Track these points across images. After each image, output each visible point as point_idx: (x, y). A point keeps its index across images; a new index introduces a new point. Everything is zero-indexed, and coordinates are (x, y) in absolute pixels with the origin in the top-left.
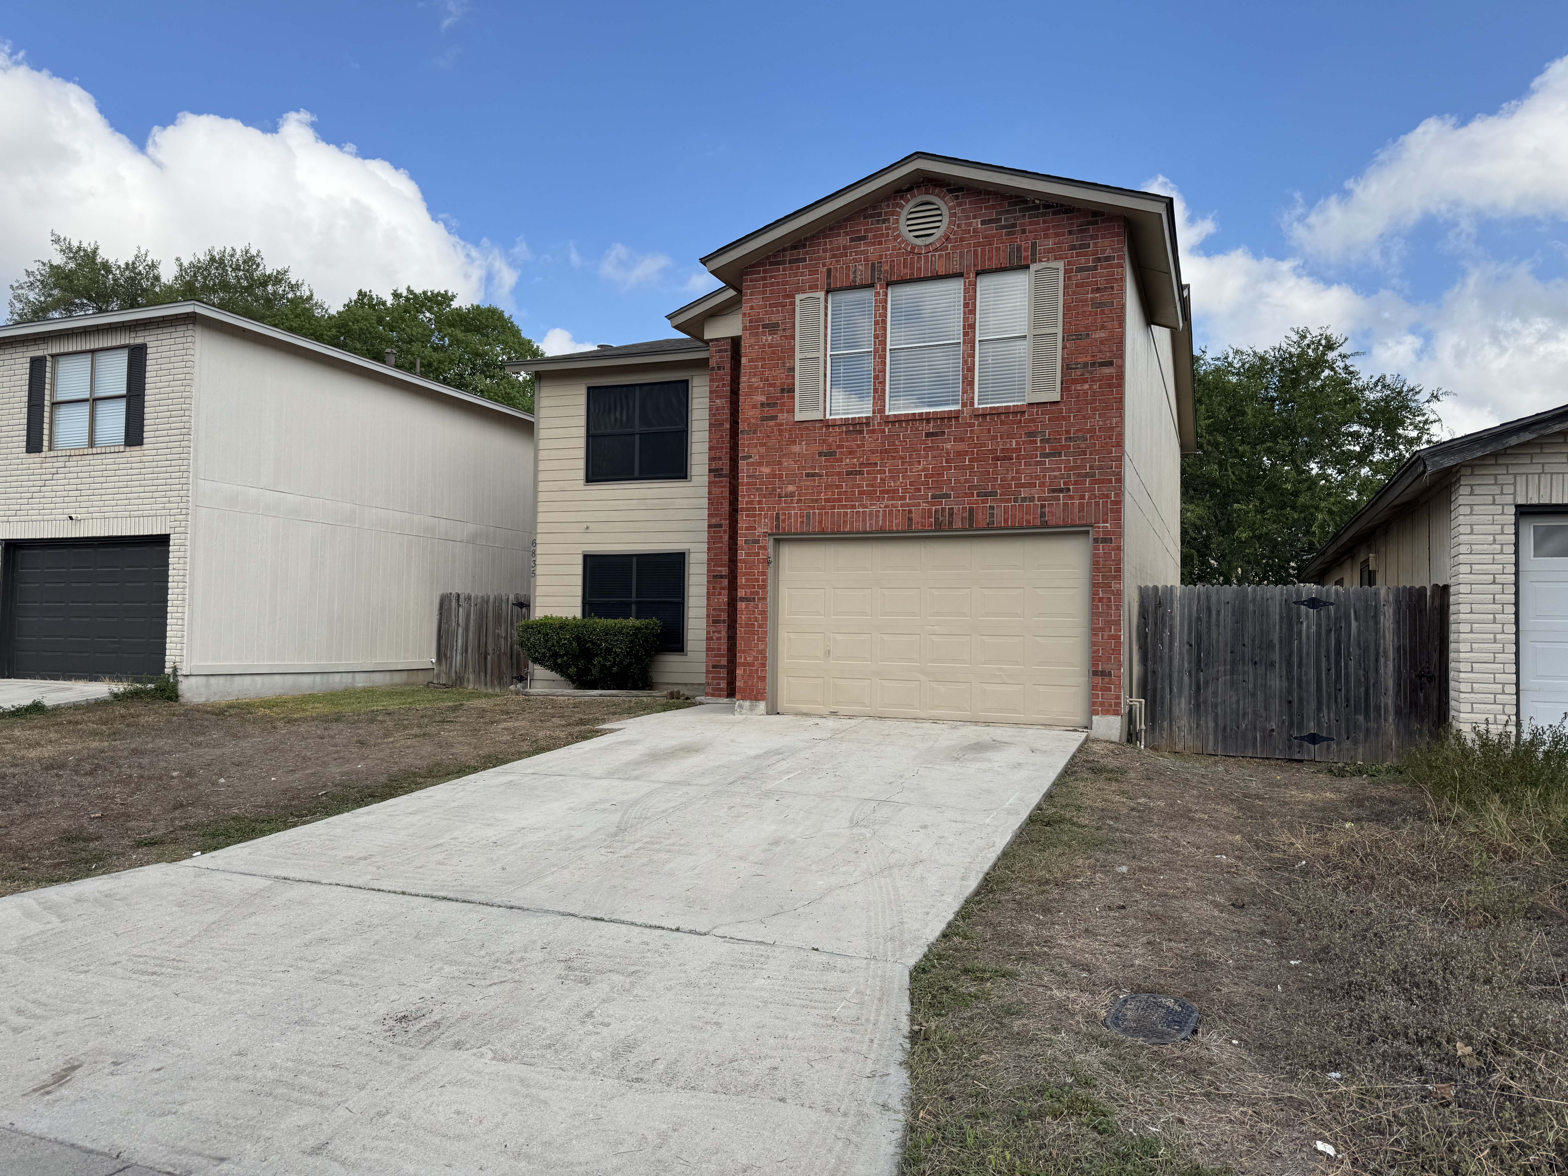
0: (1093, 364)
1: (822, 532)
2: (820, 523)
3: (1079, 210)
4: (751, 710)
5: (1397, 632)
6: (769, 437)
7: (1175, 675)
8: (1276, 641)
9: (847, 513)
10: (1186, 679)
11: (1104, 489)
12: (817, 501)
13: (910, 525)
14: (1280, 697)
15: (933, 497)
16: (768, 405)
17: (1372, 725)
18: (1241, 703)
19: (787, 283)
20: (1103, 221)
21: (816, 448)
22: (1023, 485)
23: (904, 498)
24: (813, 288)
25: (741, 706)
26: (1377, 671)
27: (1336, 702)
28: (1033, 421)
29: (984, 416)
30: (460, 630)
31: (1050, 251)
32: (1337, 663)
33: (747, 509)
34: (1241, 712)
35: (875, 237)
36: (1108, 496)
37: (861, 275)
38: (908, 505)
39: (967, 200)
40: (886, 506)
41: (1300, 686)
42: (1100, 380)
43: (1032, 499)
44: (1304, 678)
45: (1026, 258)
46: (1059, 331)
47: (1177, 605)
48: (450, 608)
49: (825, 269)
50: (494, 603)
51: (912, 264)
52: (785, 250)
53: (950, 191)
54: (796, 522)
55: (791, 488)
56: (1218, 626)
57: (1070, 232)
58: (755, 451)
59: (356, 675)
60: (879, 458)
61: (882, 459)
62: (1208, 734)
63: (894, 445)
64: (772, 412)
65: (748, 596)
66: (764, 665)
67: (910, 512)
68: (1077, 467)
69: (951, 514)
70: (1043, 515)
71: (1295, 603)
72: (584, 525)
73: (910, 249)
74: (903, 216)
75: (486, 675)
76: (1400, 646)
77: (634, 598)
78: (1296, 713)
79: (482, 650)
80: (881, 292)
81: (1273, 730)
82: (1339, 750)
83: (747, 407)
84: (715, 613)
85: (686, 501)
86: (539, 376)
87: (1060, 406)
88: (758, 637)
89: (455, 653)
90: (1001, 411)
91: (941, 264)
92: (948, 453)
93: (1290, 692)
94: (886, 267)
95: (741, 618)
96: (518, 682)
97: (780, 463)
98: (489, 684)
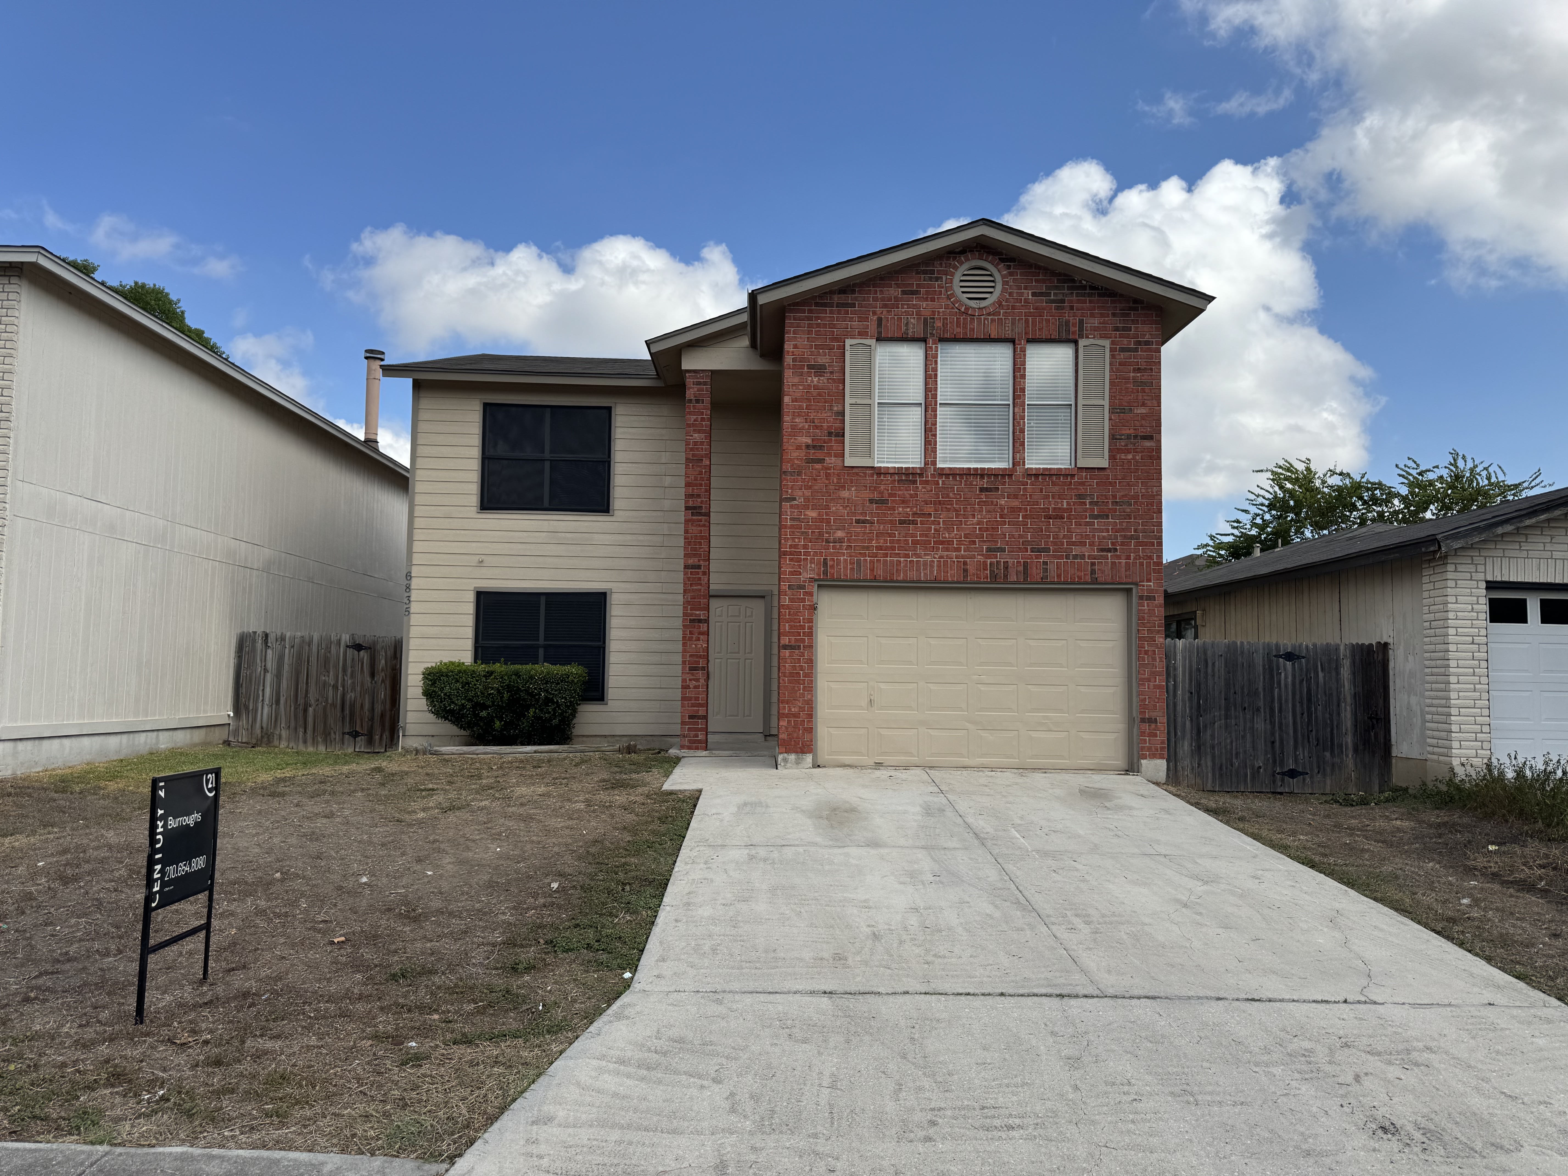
0: (1136, 437)
1: (875, 579)
2: (872, 570)
3: (1121, 295)
4: (797, 763)
5: (1354, 683)
6: (815, 480)
7: (1179, 720)
8: (1261, 690)
9: (900, 562)
10: (1188, 723)
11: (1147, 551)
12: (868, 548)
13: (965, 576)
14: (1265, 738)
15: (988, 550)
16: (814, 447)
17: (1337, 760)
18: (1234, 744)
19: (834, 326)
20: (1143, 309)
21: (867, 495)
22: (1074, 543)
23: (959, 550)
24: (863, 334)
25: (785, 760)
26: (1339, 714)
27: (1309, 741)
28: (1083, 484)
29: (1037, 476)
30: (269, 677)
31: (1095, 329)
32: (1309, 708)
33: (791, 553)
34: (1234, 752)
35: (927, 293)
36: (1151, 558)
37: (913, 328)
38: (963, 557)
39: (1019, 271)
40: (941, 557)
41: (1280, 728)
42: (1142, 452)
43: (1083, 557)
44: (1284, 721)
45: (1074, 333)
46: (1106, 403)
47: (1179, 657)
48: (254, 650)
49: (875, 318)
50: (319, 644)
51: (965, 324)
52: (832, 292)
53: (1002, 260)
54: (845, 568)
55: (840, 534)
56: (1213, 676)
57: (1114, 315)
58: (800, 493)
59: (161, 733)
60: (933, 509)
61: (936, 510)
62: (1207, 773)
63: (948, 496)
64: (819, 455)
65: (793, 643)
66: (810, 716)
67: (965, 563)
68: (1123, 530)
69: (1006, 568)
70: (1093, 572)
71: (1275, 656)
72: (477, 558)
73: (963, 310)
74: (958, 276)
75: (305, 731)
76: (1355, 694)
77: (541, 642)
78: (1278, 752)
79: (301, 701)
80: (931, 348)
81: (1260, 767)
82: (1312, 783)
83: (791, 448)
84: (692, 659)
85: (608, 537)
86: (418, 386)
87: (1108, 472)
88: (804, 687)
89: (260, 705)
90: (1052, 473)
91: (993, 328)
92: (1002, 509)
93: (1273, 734)
94: (939, 324)
95: (785, 666)
96: (352, 739)
97: (827, 507)
98: (310, 741)
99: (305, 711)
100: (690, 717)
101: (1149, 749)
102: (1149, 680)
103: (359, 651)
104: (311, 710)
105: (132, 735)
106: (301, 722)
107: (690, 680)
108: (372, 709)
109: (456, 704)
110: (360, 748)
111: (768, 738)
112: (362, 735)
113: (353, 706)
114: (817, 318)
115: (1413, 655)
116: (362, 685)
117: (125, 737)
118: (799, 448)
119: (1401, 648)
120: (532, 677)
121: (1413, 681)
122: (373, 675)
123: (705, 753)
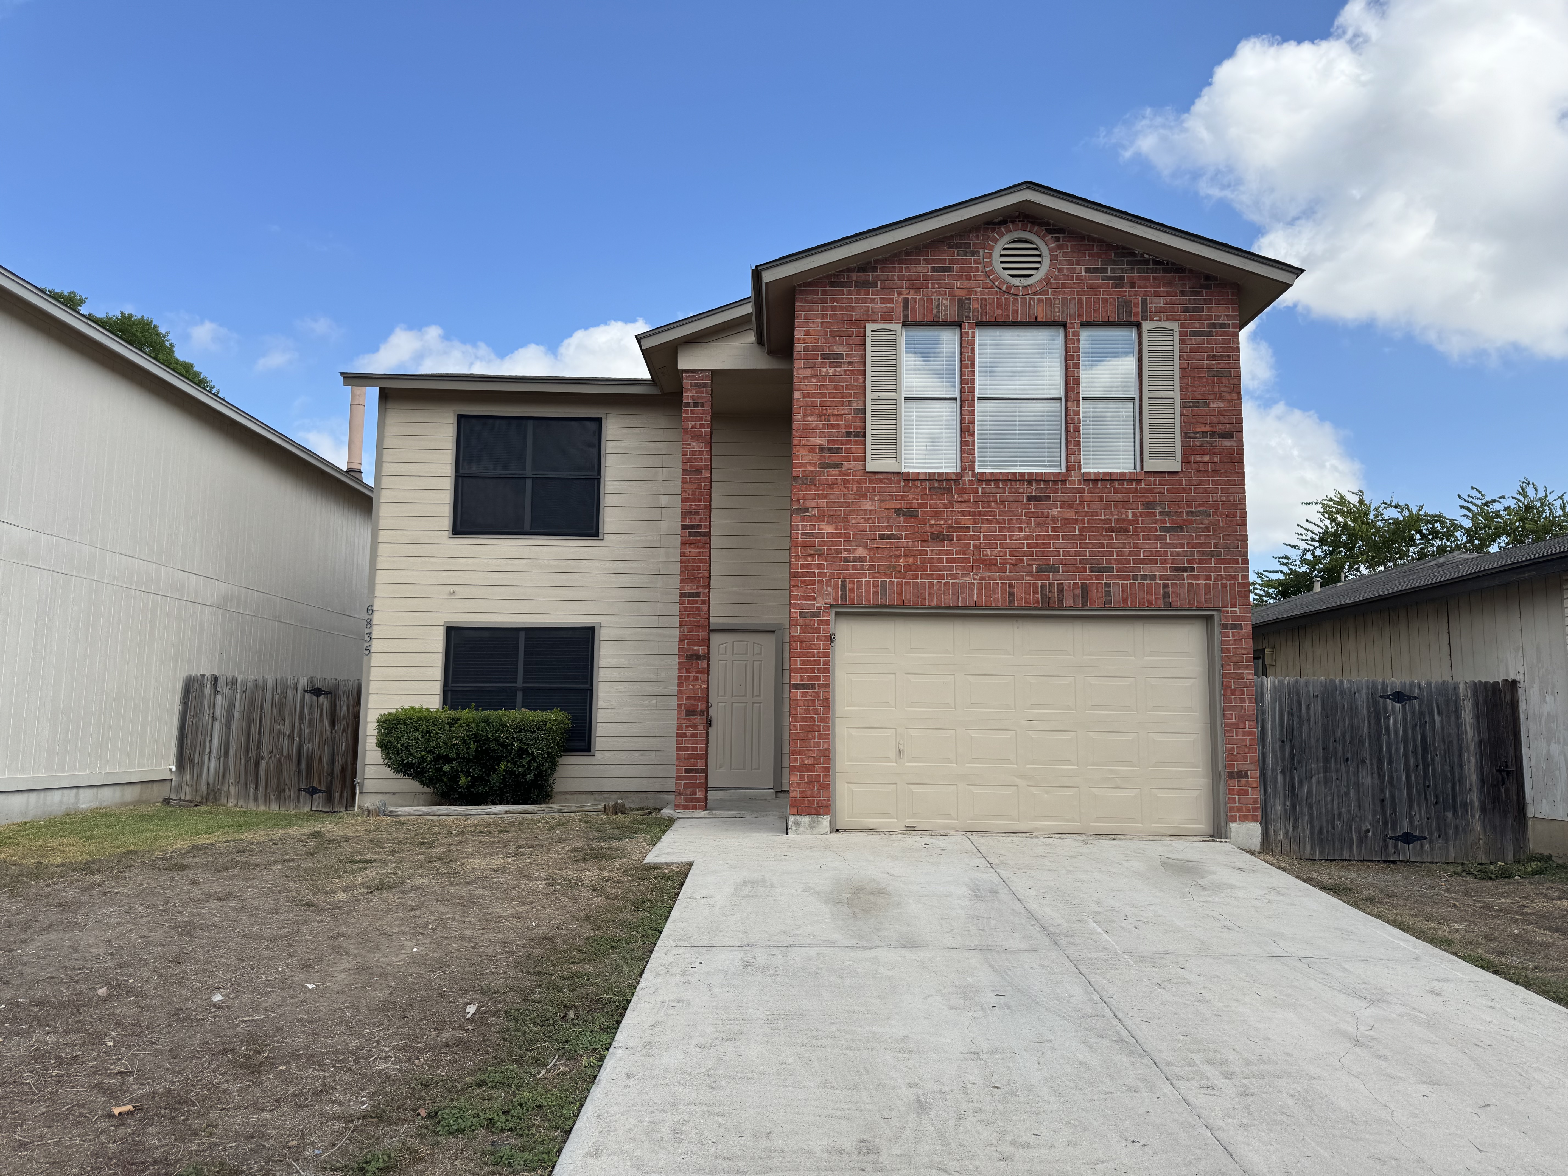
0: (1213, 435)
1: (903, 605)
2: (900, 594)
3: (1191, 271)
4: (812, 828)
5: (1478, 727)
6: (832, 488)
7: (1269, 774)
8: (1365, 737)
9: (933, 584)
10: (1280, 778)
11: (1231, 570)
12: (894, 568)
13: (1012, 601)
14: (1373, 796)
15: (1039, 569)
16: (830, 449)
17: (1460, 821)
18: (1336, 803)
19: (853, 309)
20: (1216, 286)
21: (893, 505)
22: (1142, 562)
23: (1003, 569)
24: (887, 318)
26: (1461, 766)
27: (1426, 799)
28: (1151, 491)
29: (1095, 481)
30: (217, 725)
31: (1161, 310)
32: (1424, 759)
33: (803, 575)
34: (1336, 812)
35: (962, 270)
36: (1235, 578)
37: (946, 310)
38: (1008, 578)
39: (1069, 244)
40: (982, 578)
41: (1391, 783)
42: (1220, 453)
43: (1153, 577)
44: (1395, 775)
45: (1136, 314)
46: (1177, 395)
47: (1267, 698)
48: (201, 696)
49: (901, 299)
50: (274, 689)
51: (1007, 305)
52: (850, 270)
53: (1050, 232)
54: (868, 592)
55: (861, 551)
56: (1308, 720)
57: (1183, 293)
58: (813, 504)
59: (81, 791)
60: (971, 522)
61: (975, 523)
62: (1304, 837)
63: (989, 507)
64: (836, 459)
65: (805, 682)
66: (827, 769)
67: (1011, 586)
68: (1201, 545)
69: (1061, 591)
70: (1166, 595)
71: (1381, 697)
72: (449, 588)
73: (1004, 288)
74: (998, 250)
75: (257, 788)
76: (1480, 742)
77: (520, 683)
78: (1389, 812)
79: (252, 753)
80: (967, 333)
81: (1368, 831)
82: (1432, 849)
83: (802, 451)
84: (689, 703)
85: (596, 564)
86: (385, 396)
87: (1181, 477)
88: (820, 734)
89: (207, 757)
90: (1114, 477)
91: (1040, 309)
92: (1054, 521)
93: (1382, 790)
94: (976, 305)
95: (796, 709)
96: (308, 796)
97: (846, 520)
98: (261, 799)
99: (257, 764)
100: (687, 771)
101: (1240, 809)
102: (1237, 725)
103: (318, 696)
104: (263, 763)
105: (42, 794)
106: (252, 777)
107: (687, 727)
108: (332, 762)
109: (415, 757)
110: (318, 806)
111: (780, 795)
112: (320, 792)
113: (310, 758)
114: (833, 300)
115: (1552, 694)
116: (321, 735)
117: (33, 796)
118: (811, 450)
119: (1536, 687)
120: (503, 725)
121: (1553, 725)
122: (333, 724)
123: (703, 813)
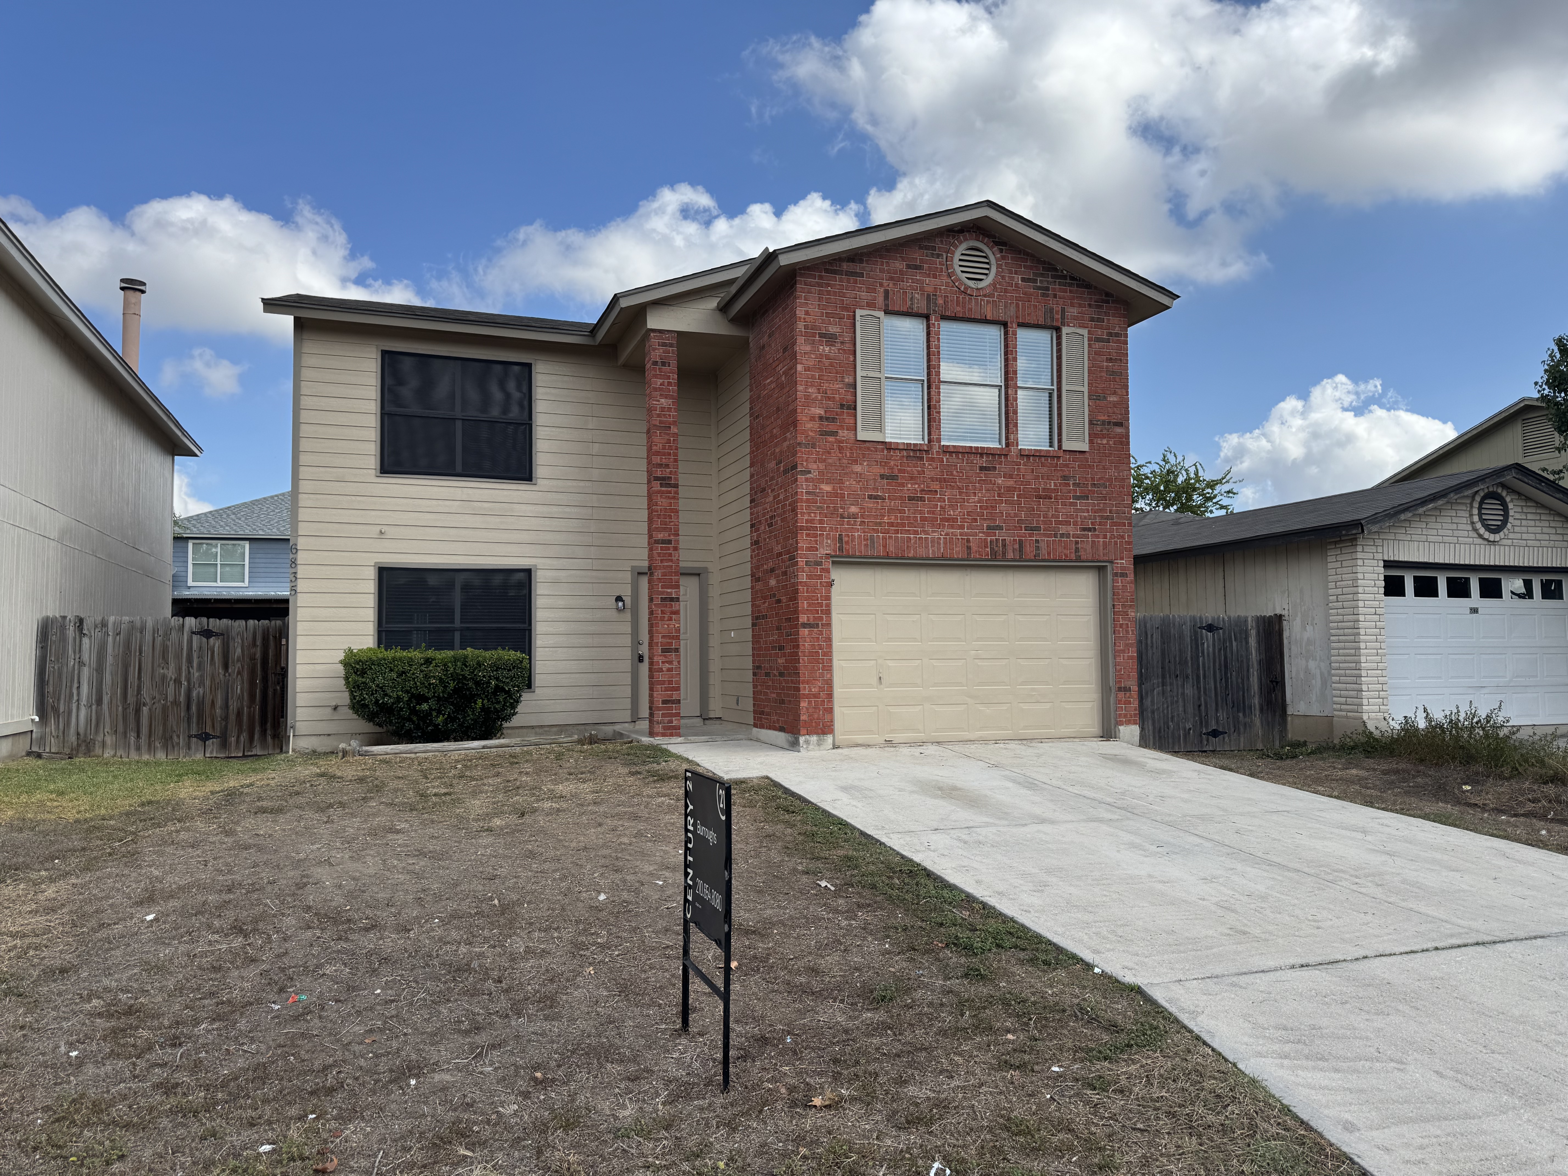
0: (1109, 423)
1: (888, 556)
2: (885, 546)
3: (1096, 288)
4: (819, 744)
5: (1259, 649)
6: (829, 453)
8: (1189, 658)
9: (910, 538)
11: (1121, 531)
12: (880, 524)
13: (969, 554)
14: (1193, 703)
15: (989, 528)
16: (827, 419)
17: (1247, 720)
18: (1170, 709)
19: (845, 295)
20: (1113, 302)
21: (878, 470)
22: (1061, 523)
23: (962, 527)
24: (871, 305)
25: (807, 742)
26: (1248, 678)
27: (1226, 704)
28: (1067, 466)
29: (1028, 456)
30: (86, 671)
31: (1075, 318)
32: (1226, 674)
33: (808, 529)
34: (1170, 716)
35: (930, 269)
36: (1123, 537)
37: (917, 304)
38: (966, 534)
39: (1010, 256)
40: (947, 534)
41: (1205, 693)
42: (1114, 438)
43: (1068, 536)
44: (1207, 687)
45: (1057, 320)
46: (1086, 389)
48: (63, 638)
49: (882, 290)
50: (155, 631)
51: (964, 303)
52: (841, 260)
53: (997, 243)
54: (860, 544)
55: (853, 509)
56: (1152, 647)
57: (1090, 306)
58: (815, 466)
60: (938, 486)
61: (941, 488)
63: (952, 475)
64: (832, 427)
65: (811, 621)
66: (829, 696)
67: (968, 541)
68: (1100, 510)
69: (1004, 546)
70: (1077, 550)
71: (1200, 628)
72: (378, 528)
73: (962, 289)
74: (957, 256)
75: (138, 736)
76: (1259, 660)
77: (457, 624)
78: (1203, 714)
79: (131, 699)
80: (934, 324)
81: (1190, 729)
82: (1230, 741)
83: (804, 419)
84: (665, 640)
85: (532, 507)
86: (300, 325)
87: (1087, 455)
88: (824, 666)
89: (74, 706)
90: (1042, 454)
91: (988, 309)
92: (999, 488)
93: (1199, 698)
94: (940, 301)
95: (804, 645)
96: (200, 742)
97: (841, 482)
98: (144, 748)
99: (138, 711)
100: (662, 702)
101: (1125, 716)
102: (1124, 652)
103: (208, 638)
104: (145, 710)
106: (132, 724)
107: (663, 662)
108: (226, 706)
110: (211, 752)
111: (707, 722)
112: (214, 737)
113: (201, 703)
114: (828, 285)
115: (1312, 624)
116: (213, 678)
118: (812, 419)
119: (1298, 619)
121: (1312, 648)
122: (226, 667)
123: (680, 739)
